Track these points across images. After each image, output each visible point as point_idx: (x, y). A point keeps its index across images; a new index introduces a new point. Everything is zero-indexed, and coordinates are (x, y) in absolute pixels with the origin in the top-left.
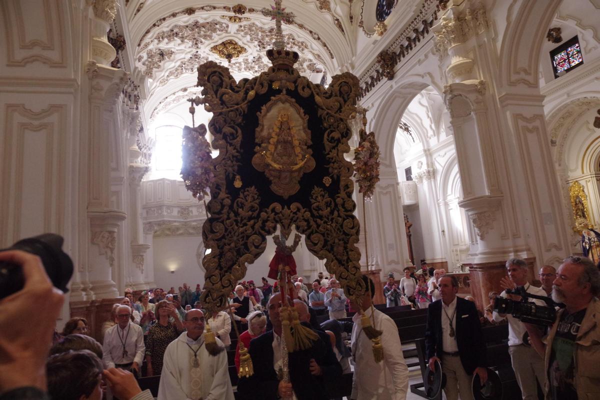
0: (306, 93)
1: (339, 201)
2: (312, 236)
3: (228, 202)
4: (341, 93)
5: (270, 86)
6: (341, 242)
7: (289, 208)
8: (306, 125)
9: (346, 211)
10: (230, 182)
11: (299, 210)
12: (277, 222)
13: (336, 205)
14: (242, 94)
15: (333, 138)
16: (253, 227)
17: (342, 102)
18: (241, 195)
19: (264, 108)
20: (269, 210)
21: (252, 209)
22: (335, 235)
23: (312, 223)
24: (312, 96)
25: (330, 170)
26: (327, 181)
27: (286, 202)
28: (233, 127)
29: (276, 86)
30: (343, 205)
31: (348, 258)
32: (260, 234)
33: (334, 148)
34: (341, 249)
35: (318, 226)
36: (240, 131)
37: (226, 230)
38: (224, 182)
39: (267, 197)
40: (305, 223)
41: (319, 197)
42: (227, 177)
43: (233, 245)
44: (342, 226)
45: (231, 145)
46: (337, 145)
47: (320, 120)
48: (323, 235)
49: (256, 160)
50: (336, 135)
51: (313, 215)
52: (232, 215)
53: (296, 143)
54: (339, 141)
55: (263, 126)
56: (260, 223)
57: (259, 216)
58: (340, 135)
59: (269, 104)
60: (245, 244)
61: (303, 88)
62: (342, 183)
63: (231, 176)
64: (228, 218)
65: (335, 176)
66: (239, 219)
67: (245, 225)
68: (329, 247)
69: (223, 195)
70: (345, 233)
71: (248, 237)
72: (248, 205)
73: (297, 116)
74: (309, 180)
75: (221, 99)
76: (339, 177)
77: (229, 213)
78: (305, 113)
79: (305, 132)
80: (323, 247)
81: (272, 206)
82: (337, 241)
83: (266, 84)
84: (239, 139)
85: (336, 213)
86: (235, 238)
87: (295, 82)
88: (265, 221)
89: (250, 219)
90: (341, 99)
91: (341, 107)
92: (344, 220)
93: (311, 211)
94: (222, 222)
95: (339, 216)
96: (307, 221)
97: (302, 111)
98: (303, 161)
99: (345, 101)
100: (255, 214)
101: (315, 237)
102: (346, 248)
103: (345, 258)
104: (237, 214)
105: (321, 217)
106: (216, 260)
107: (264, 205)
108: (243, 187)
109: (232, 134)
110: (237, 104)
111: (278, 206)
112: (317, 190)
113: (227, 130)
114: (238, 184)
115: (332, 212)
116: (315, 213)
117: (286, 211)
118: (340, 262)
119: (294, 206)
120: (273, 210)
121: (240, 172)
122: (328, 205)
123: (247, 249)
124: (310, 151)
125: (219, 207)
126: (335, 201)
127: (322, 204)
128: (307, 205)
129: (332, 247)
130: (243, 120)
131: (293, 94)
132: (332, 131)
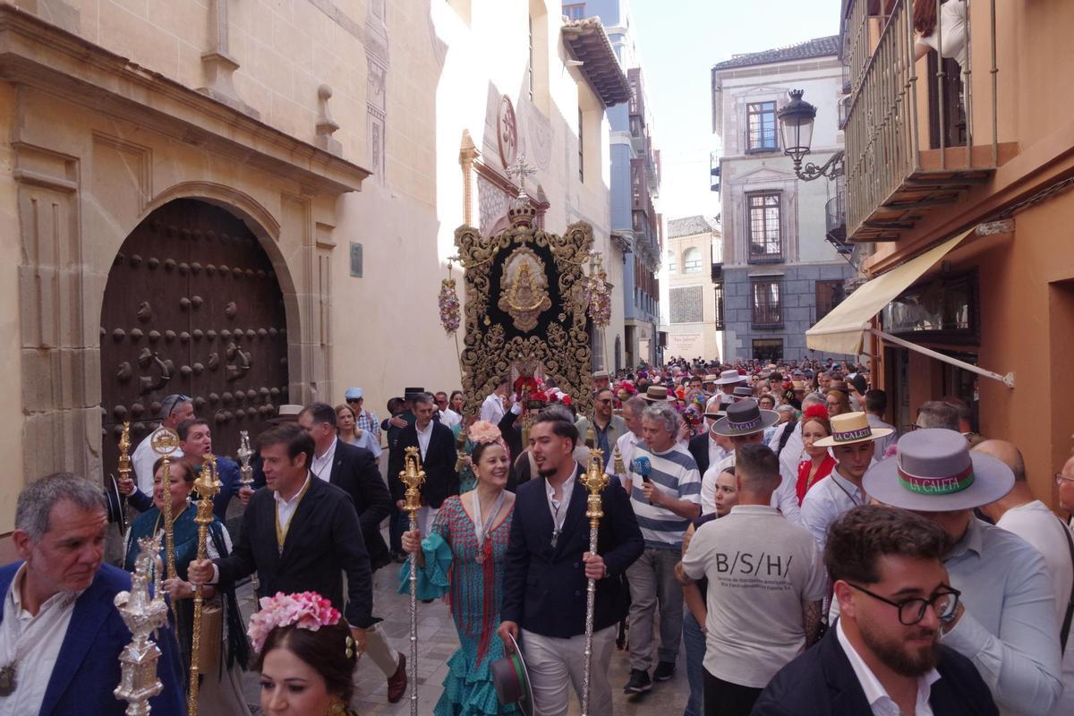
0: (542, 244)
1: (572, 334)
2: (548, 363)
3: (479, 336)
4: (574, 240)
5: (512, 240)
6: (574, 368)
7: (528, 340)
8: (543, 271)
9: (579, 342)
10: (481, 321)
11: (537, 341)
12: (518, 351)
13: (570, 337)
14: (488, 249)
15: (567, 281)
16: (499, 356)
17: (576, 248)
18: (490, 331)
19: (507, 260)
20: (512, 343)
21: (498, 341)
22: (568, 362)
23: (548, 352)
24: (548, 246)
25: (564, 308)
26: (562, 317)
27: (526, 336)
28: (482, 278)
29: (517, 240)
30: (576, 337)
31: (581, 381)
32: (505, 361)
33: (568, 289)
34: (573, 374)
35: (554, 354)
36: (488, 280)
37: (478, 358)
38: (476, 321)
39: (511, 332)
40: (542, 352)
41: (554, 331)
42: (479, 318)
43: (483, 369)
44: (575, 355)
45: (481, 292)
46: (570, 287)
47: (555, 266)
48: (558, 362)
49: (501, 303)
50: (570, 277)
51: (549, 346)
52: (483, 346)
53: (533, 287)
54: (572, 283)
55: (506, 275)
56: (504, 353)
57: (503, 347)
58: (573, 278)
59: (511, 256)
60: (493, 369)
61: (541, 239)
62: (575, 319)
63: (481, 316)
64: (480, 349)
65: (569, 313)
66: (488, 349)
67: (493, 354)
68: (563, 372)
69: (476, 331)
70: (577, 360)
71: (495, 363)
72: (495, 338)
73: (535, 264)
74: (545, 318)
75: (472, 256)
76: (572, 314)
77: (480, 345)
78: (542, 261)
79: (543, 277)
80: (558, 371)
81: (514, 340)
82: (570, 367)
83: (508, 240)
84: (487, 287)
85: (569, 344)
86: (485, 364)
87: (533, 235)
88: (509, 351)
89: (496, 349)
90: (575, 246)
91: (574, 253)
92: (577, 349)
93: (547, 343)
94: (475, 352)
95: (572, 346)
96: (544, 350)
97: (539, 259)
98: (541, 301)
99: (578, 248)
100: (501, 345)
101: (550, 364)
102: (578, 373)
103: (577, 381)
104: (486, 346)
105: (556, 347)
106: (471, 380)
107: (508, 338)
108: (491, 325)
109: (482, 283)
110: (486, 259)
111: (519, 339)
112: (552, 325)
113: (478, 280)
114: (487, 322)
115: (566, 343)
116: (551, 344)
117: (526, 343)
118: (572, 384)
119: (533, 339)
120: (515, 342)
121: (489, 313)
122: (562, 337)
123: (495, 372)
124: (547, 292)
125: (473, 341)
126: (568, 333)
127: (557, 337)
128: (544, 337)
129: (566, 373)
130: (491, 270)
131: (531, 245)
132: (566, 275)
